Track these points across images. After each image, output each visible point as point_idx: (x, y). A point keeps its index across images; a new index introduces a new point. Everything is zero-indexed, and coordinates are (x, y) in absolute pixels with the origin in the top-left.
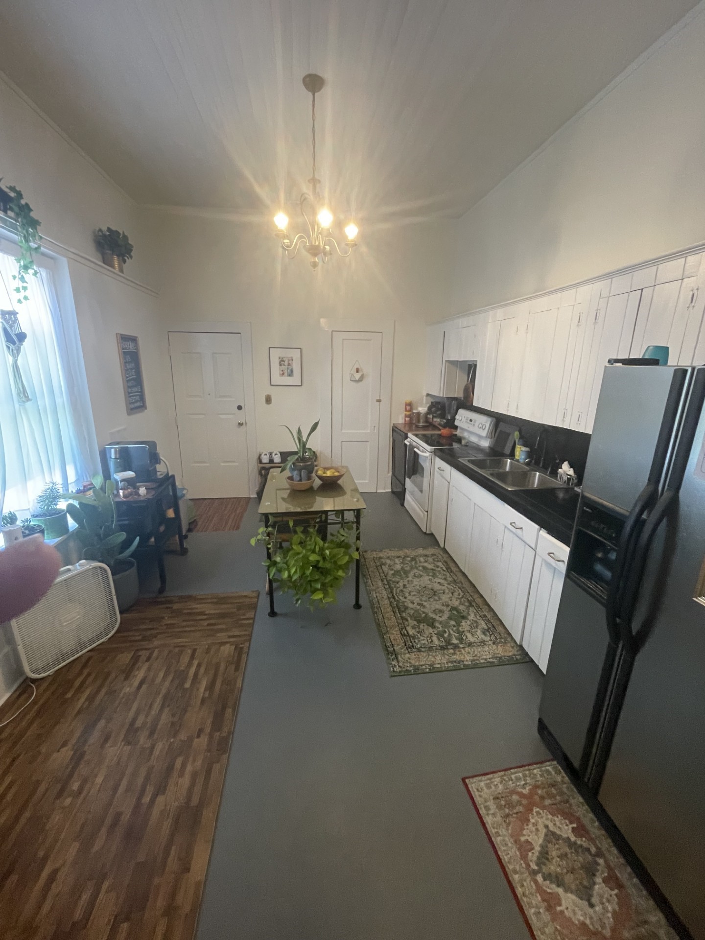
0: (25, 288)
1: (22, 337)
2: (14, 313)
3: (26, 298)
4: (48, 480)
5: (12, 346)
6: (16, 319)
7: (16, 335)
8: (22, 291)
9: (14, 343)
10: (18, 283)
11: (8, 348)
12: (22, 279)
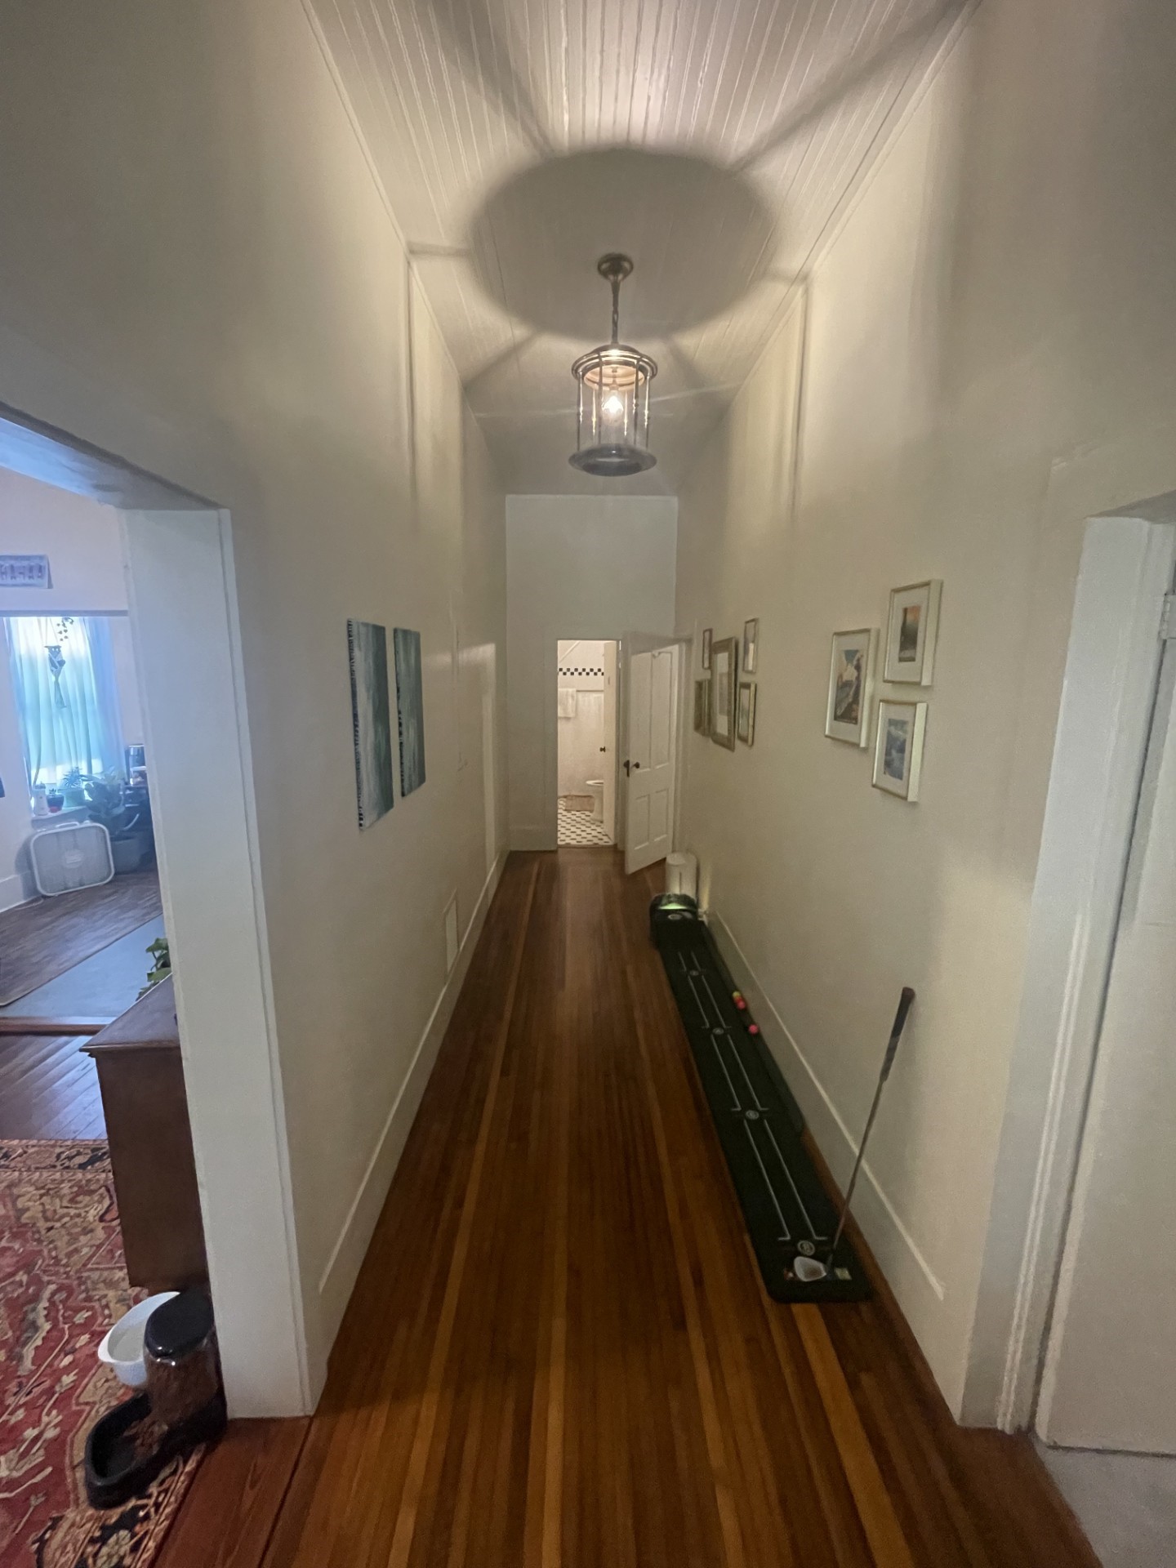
0: (66, 631)
1: (62, 663)
2: (59, 647)
3: (66, 637)
4: (74, 765)
5: (53, 669)
6: (60, 651)
7: (58, 662)
8: (63, 632)
9: (56, 667)
10: (62, 628)
11: (52, 671)
12: (64, 625)
